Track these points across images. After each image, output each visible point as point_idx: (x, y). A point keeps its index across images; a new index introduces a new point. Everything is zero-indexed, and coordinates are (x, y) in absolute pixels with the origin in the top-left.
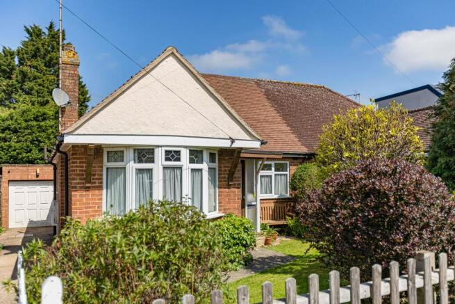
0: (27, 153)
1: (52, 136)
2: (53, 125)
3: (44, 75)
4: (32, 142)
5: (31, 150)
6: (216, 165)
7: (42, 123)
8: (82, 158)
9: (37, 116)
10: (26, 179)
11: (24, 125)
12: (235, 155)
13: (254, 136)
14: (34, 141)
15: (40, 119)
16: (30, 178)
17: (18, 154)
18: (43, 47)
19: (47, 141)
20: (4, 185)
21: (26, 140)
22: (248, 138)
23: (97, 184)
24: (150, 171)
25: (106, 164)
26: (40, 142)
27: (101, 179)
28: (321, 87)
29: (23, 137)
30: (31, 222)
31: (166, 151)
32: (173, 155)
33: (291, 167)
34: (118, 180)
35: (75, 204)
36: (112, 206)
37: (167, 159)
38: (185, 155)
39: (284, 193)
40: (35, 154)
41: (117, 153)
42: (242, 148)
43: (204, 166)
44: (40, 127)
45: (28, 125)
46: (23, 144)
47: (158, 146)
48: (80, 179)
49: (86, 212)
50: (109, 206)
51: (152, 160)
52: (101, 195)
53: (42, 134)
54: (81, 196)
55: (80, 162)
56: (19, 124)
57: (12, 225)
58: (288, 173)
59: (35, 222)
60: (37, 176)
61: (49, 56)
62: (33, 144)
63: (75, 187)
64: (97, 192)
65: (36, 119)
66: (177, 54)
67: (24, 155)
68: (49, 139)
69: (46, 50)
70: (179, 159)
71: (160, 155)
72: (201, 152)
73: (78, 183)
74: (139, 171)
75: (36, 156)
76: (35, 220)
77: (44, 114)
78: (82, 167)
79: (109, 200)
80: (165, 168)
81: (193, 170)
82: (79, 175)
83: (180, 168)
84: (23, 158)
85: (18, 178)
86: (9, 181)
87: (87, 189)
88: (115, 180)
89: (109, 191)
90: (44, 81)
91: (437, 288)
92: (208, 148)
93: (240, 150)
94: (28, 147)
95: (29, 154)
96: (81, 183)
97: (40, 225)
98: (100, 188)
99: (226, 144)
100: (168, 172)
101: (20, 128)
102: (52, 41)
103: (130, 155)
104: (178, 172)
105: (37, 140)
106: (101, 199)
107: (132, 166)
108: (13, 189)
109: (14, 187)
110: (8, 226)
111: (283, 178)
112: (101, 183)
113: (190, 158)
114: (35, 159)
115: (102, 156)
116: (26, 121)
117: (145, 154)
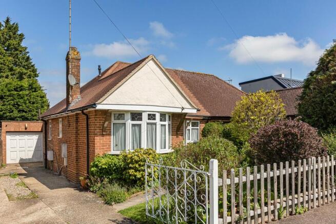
0: (10, 113)
1: (27, 102)
2: (28, 94)
3: (4, 56)
4: (14, 105)
5: (13, 111)
6: (170, 122)
7: (21, 93)
8: (100, 118)
9: (17, 88)
10: (18, 130)
11: (8, 93)
12: (183, 117)
13: (193, 106)
14: (15, 104)
15: (19, 89)
16: (21, 130)
17: (4, 113)
18: (3, 36)
19: (24, 105)
20: (3, 134)
21: (9, 104)
22: (190, 107)
23: (108, 133)
24: (140, 126)
25: (113, 121)
26: (19, 105)
27: (110, 130)
28: (212, 76)
29: (8, 102)
30: (21, 159)
31: (148, 114)
32: (152, 117)
33: (201, 125)
34: (120, 131)
35: (96, 144)
36: (116, 145)
37: (149, 119)
38: (158, 116)
39: (196, 140)
40: (16, 113)
41: (120, 115)
42: (187, 113)
43: (166, 123)
44: (19, 95)
45: (11, 94)
46: (7, 107)
47: (144, 111)
48: (100, 130)
49: (103, 149)
50: (115, 145)
51: (141, 119)
52: (110, 139)
53: (20, 100)
54: (100, 139)
55: (99, 120)
56: (4, 93)
57: (9, 161)
58: (199, 128)
59: (24, 160)
60: (26, 129)
61: (8, 42)
62: (14, 107)
63: (97, 134)
64: (108, 137)
65: (16, 90)
66: (155, 59)
67: (8, 114)
68: (25, 104)
69: (5, 38)
70: (155, 119)
71: (145, 116)
72: (165, 114)
73: (98, 132)
74: (133, 125)
75: (16, 115)
76: (24, 158)
77: (22, 86)
78: (100, 122)
79: (115, 141)
80: (148, 124)
81: (162, 125)
82: (99, 127)
83: (155, 124)
84: (7, 116)
85: (12, 130)
86: (7, 132)
87: (103, 135)
88: (118, 130)
89: (115, 137)
90: (4, 61)
91: (317, 170)
92: (169, 113)
93: (186, 114)
94: (11, 109)
95: (11, 114)
96: (100, 132)
97: (27, 161)
98: (110, 135)
99: (179, 111)
100: (149, 126)
101: (5, 96)
102: (9, 32)
103: (128, 116)
104: (154, 126)
105: (17, 104)
106: (110, 141)
107: (129, 123)
108: (9, 138)
109: (9, 136)
110: (6, 162)
111: (196, 131)
112: (110, 132)
113: (161, 118)
114: (15, 118)
115: (111, 116)
116: (9, 91)
117: (136, 116)
